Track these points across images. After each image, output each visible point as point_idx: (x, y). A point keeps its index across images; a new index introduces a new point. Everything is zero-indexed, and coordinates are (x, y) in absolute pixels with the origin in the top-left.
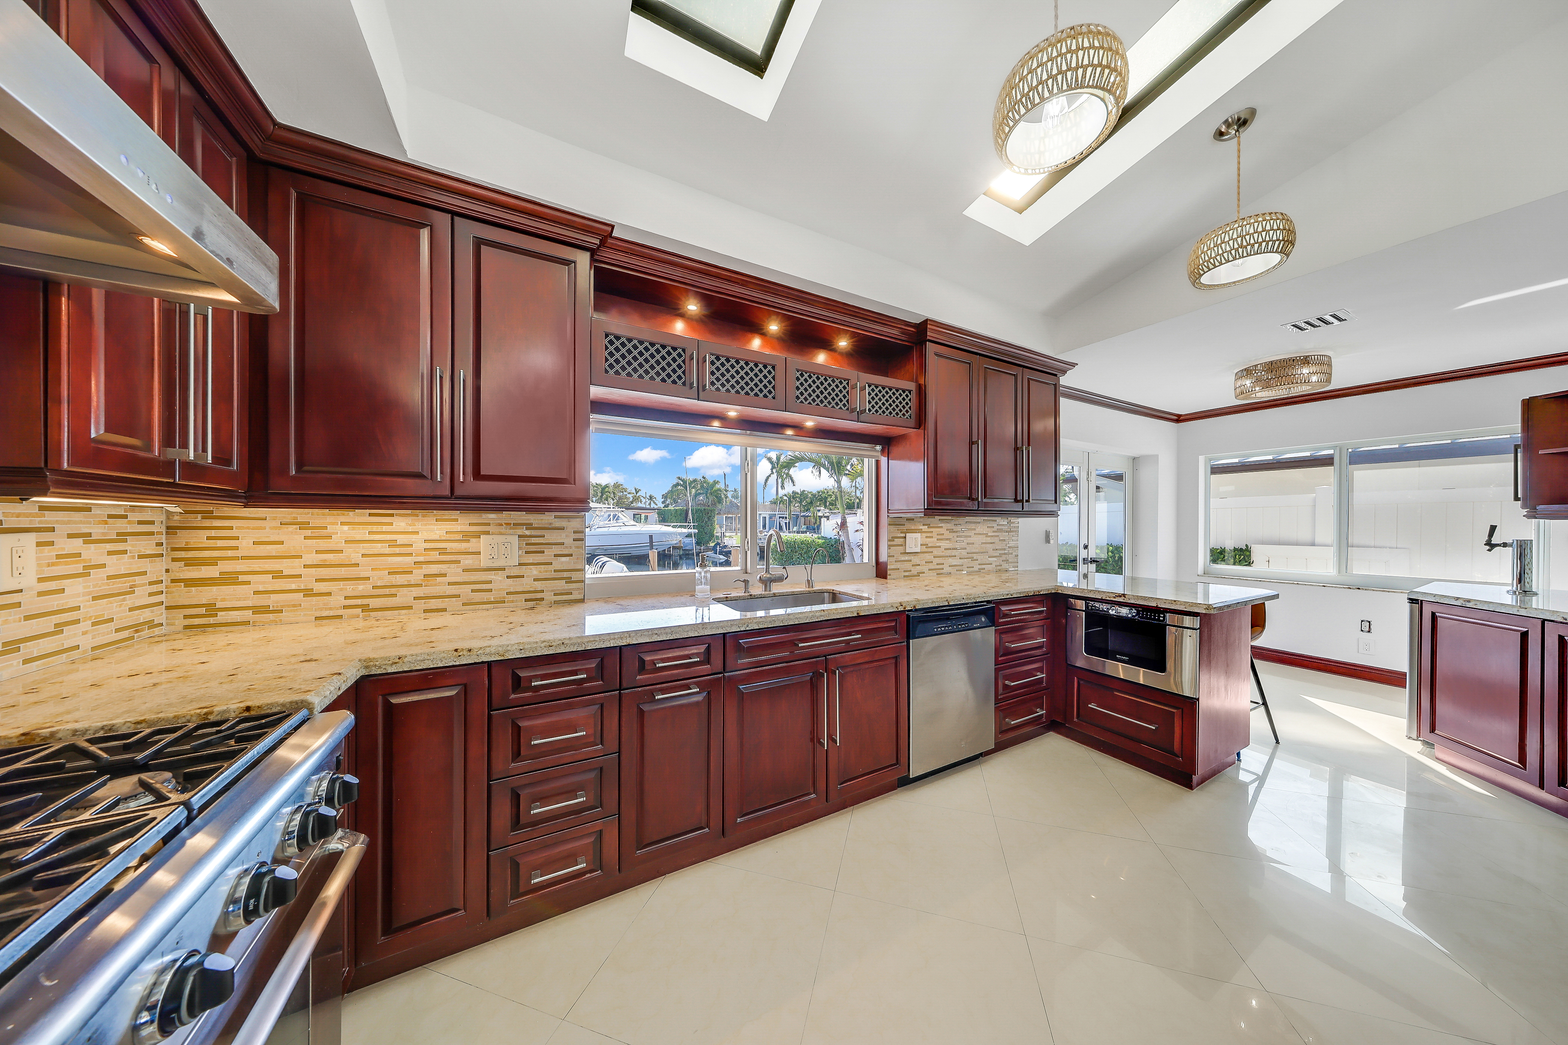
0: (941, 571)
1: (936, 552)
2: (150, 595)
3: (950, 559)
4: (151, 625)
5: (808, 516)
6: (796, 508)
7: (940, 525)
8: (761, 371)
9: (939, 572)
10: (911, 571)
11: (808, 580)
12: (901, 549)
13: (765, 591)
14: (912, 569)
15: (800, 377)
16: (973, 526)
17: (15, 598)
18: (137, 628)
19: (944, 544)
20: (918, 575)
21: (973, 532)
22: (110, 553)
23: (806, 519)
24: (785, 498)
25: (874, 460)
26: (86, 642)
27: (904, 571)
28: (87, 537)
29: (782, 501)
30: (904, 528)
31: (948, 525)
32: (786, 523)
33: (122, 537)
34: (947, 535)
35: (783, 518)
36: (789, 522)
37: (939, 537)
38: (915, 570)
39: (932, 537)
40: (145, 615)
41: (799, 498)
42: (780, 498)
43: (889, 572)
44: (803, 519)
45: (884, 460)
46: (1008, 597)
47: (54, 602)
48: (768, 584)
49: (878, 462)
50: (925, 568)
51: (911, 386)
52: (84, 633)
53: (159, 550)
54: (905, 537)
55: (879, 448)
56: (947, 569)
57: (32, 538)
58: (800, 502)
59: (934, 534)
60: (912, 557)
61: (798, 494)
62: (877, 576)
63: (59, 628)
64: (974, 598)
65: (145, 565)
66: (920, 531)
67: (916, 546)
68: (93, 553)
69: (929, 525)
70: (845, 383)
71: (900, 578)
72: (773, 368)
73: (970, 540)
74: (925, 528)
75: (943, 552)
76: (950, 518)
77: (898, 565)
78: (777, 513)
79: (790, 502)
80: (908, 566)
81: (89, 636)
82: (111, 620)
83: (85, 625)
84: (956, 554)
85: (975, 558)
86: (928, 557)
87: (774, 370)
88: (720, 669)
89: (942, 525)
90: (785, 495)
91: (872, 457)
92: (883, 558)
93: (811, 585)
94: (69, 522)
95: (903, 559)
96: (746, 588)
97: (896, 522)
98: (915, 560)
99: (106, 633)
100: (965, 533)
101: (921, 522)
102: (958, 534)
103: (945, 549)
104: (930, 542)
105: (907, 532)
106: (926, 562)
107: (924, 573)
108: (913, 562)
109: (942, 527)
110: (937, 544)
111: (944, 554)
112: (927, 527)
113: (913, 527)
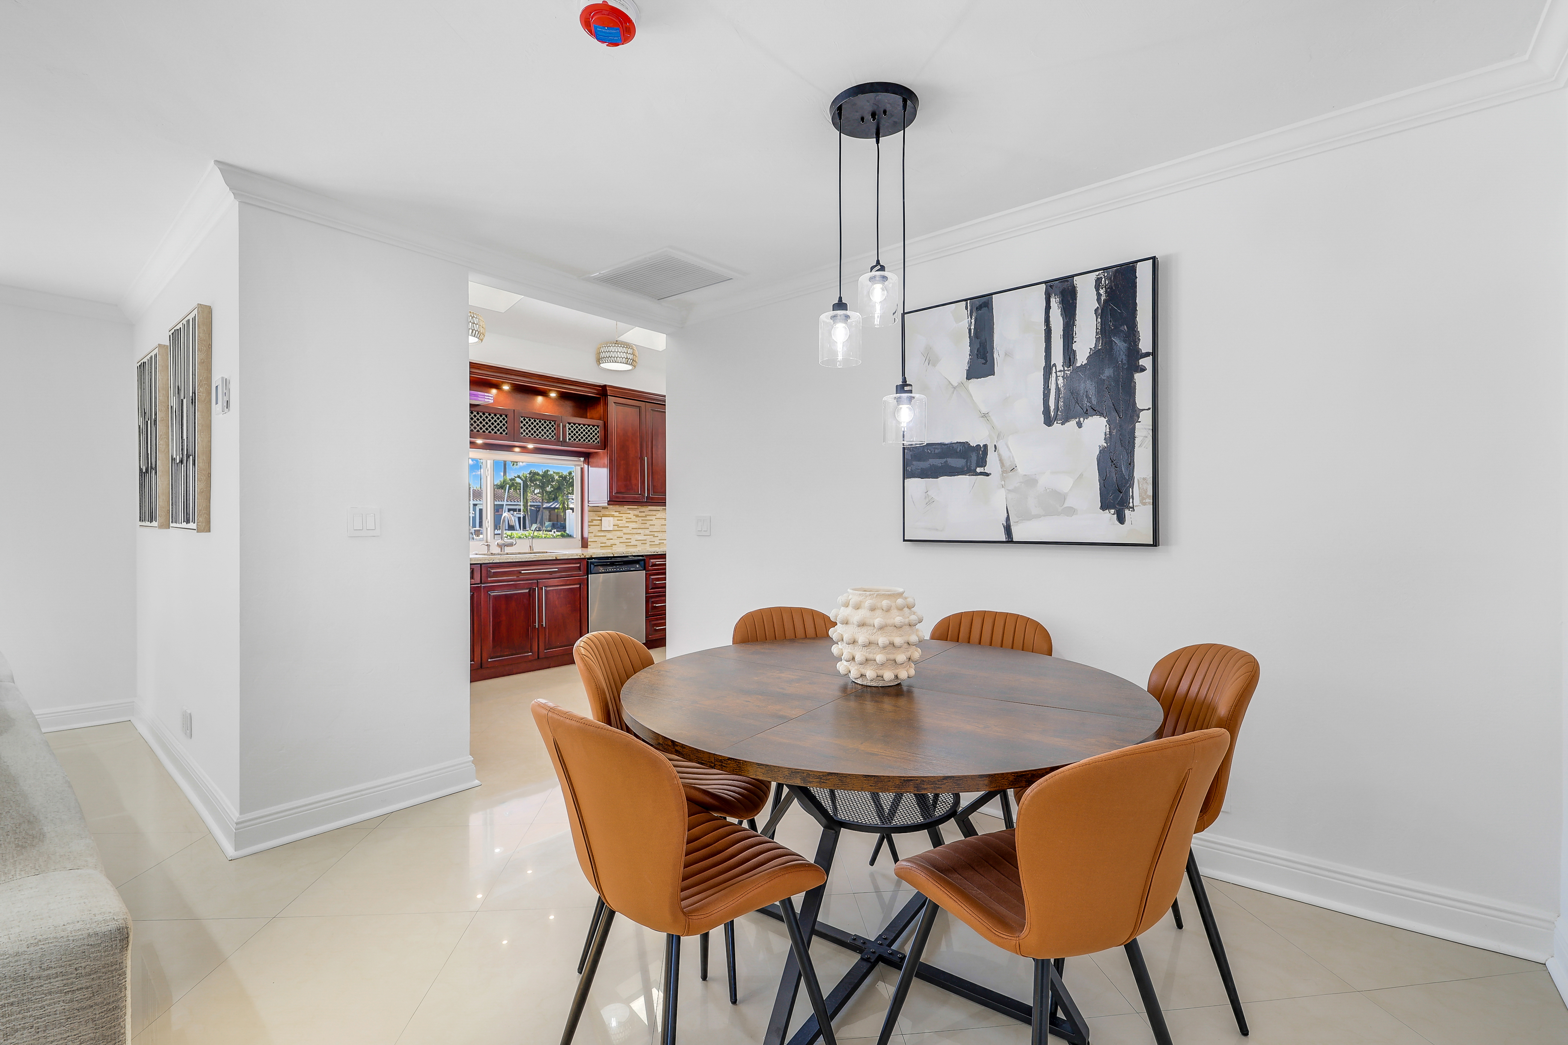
0: (630, 544)
1: (625, 530)
3: (636, 536)
5: (555, 508)
6: (535, 495)
7: (628, 512)
8: (498, 418)
9: (627, 544)
10: (605, 543)
11: (530, 546)
12: (598, 528)
13: (501, 551)
14: (607, 541)
15: (523, 421)
16: (654, 513)
19: (632, 525)
20: (611, 546)
21: (655, 517)
23: (552, 512)
24: (518, 480)
25: (579, 467)
27: (601, 543)
29: (513, 485)
30: (601, 514)
31: (635, 512)
32: (519, 518)
34: (634, 518)
35: (514, 510)
36: (524, 518)
37: (628, 520)
38: (609, 543)
39: (622, 520)
41: (541, 481)
42: (511, 480)
43: (589, 543)
44: (547, 513)
45: (586, 466)
46: (654, 553)
48: (503, 548)
49: (582, 469)
50: (617, 542)
51: (601, 423)
54: (601, 520)
55: (582, 459)
56: (633, 543)
58: (542, 487)
59: (624, 518)
60: (606, 534)
61: (538, 474)
62: (582, 547)
64: (631, 553)
66: (613, 516)
67: (609, 526)
70: (553, 423)
71: (597, 548)
72: (506, 416)
73: (651, 523)
74: (617, 514)
75: (630, 530)
76: (636, 507)
78: (505, 503)
79: (526, 486)
80: (603, 540)
84: (641, 532)
85: (655, 535)
86: (619, 534)
87: (507, 418)
88: (479, 582)
89: (630, 512)
90: (519, 477)
91: (578, 465)
92: (586, 535)
93: (532, 549)
95: (600, 535)
96: (488, 550)
97: (595, 510)
98: (609, 535)
100: (648, 518)
101: (614, 510)
102: (643, 518)
103: (632, 529)
104: (620, 524)
105: (598, 517)
106: (617, 537)
107: (616, 544)
108: (607, 537)
109: (630, 513)
110: (626, 525)
111: (631, 532)
112: (618, 513)
113: (607, 514)
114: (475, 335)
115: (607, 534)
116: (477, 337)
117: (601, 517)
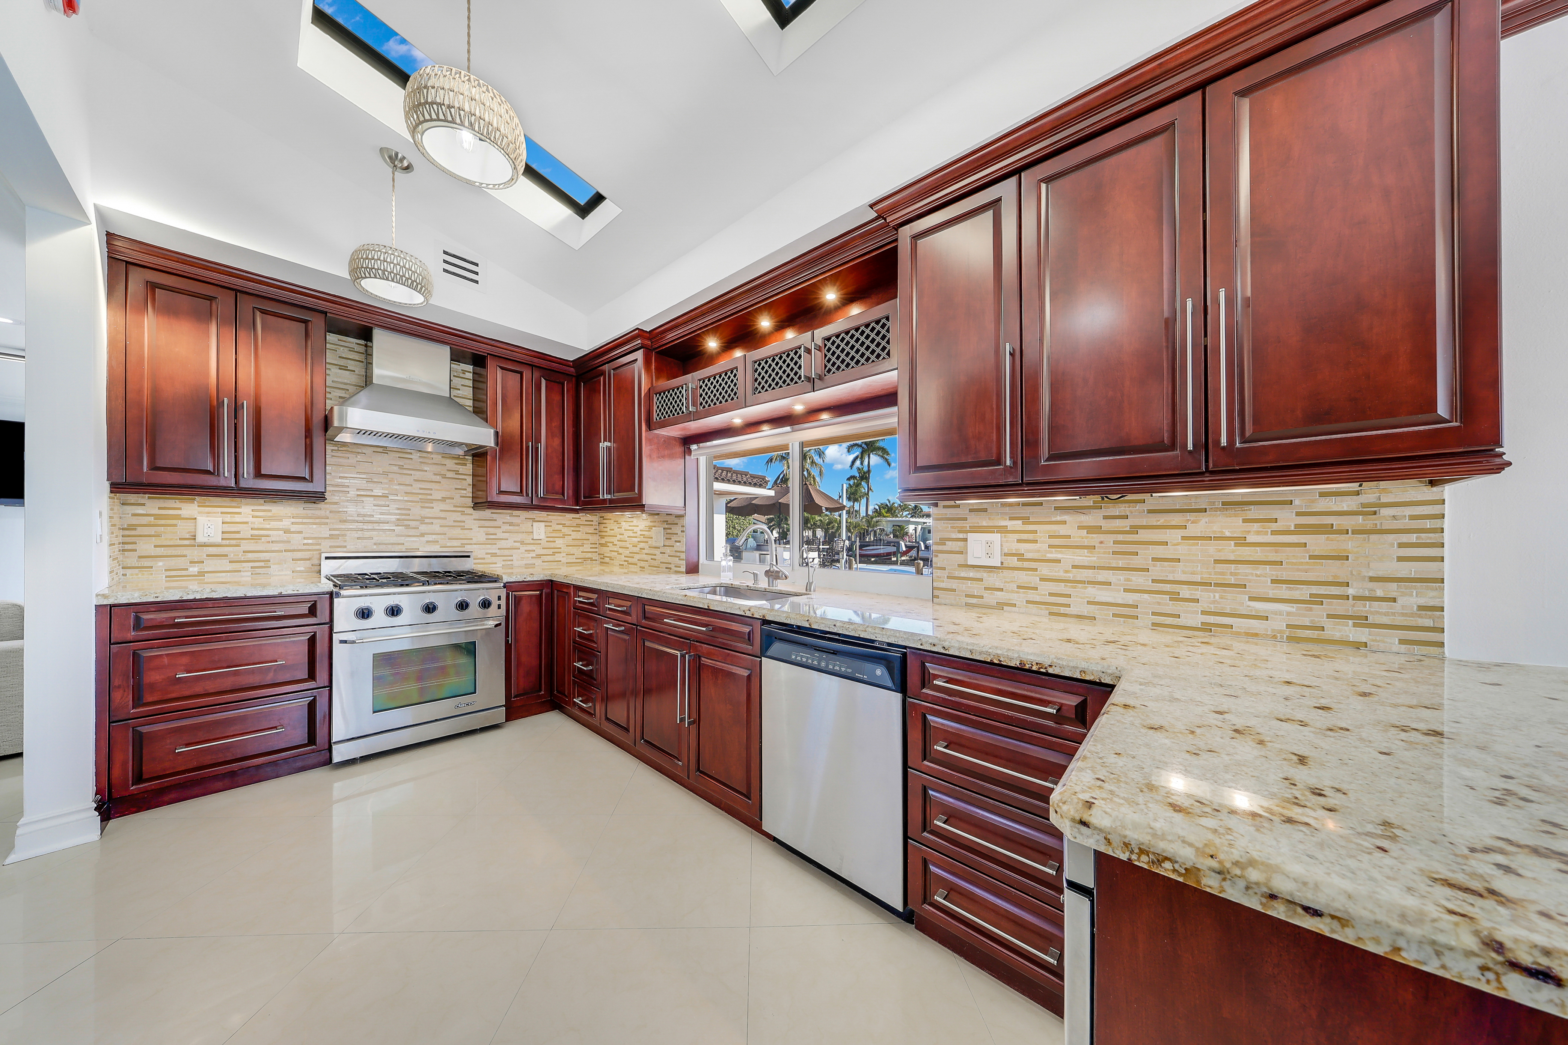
0: (1063, 610)
1: (1045, 570)
2: (591, 548)
4: (592, 559)
7: (1059, 518)
9: (1055, 609)
10: (982, 597)
12: (959, 558)
13: (769, 586)
14: (986, 594)
17: (539, 542)
18: (585, 559)
19: (1069, 557)
20: (999, 606)
22: (573, 531)
26: (564, 560)
27: (967, 596)
28: (564, 525)
30: (967, 525)
31: (1087, 518)
33: (578, 525)
34: (1082, 537)
37: (1057, 542)
38: (991, 598)
39: (1036, 541)
40: (589, 555)
47: (552, 545)
50: (1018, 598)
52: (563, 557)
53: (595, 531)
54: (967, 540)
56: (1079, 607)
57: (543, 524)
59: (1042, 537)
60: (982, 574)
63: (554, 554)
65: (589, 537)
66: (1003, 530)
67: (989, 555)
68: (566, 530)
69: (1026, 520)
71: (955, 605)
74: (1017, 524)
75: (1066, 572)
77: (953, 584)
80: (976, 588)
81: (565, 558)
82: (574, 554)
83: (563, 554)
84: (1112, 576)
86: (1024, 578)
89: (1065, 519)
94: (557, 520)
95: (963, 574)
97: (948, 515)
98: (991, 579)
99: (572, 559)
100: (1143, 535)
101: (1005, 514)
102: (1120, 537)
103: (1074, 567)
104: (1029, 551)
105: (960, 532)
106: (1019, 587)
107: (1015, 605)
108: (986, 583)
109: (1065, 522)
110: (1050, 556)
111: (1070, 576)
112: (1020, 522)
113: (984, 524)
114: (423, 293)
115: (985, 575)
116: (422, 295)
117: (967, 532)
